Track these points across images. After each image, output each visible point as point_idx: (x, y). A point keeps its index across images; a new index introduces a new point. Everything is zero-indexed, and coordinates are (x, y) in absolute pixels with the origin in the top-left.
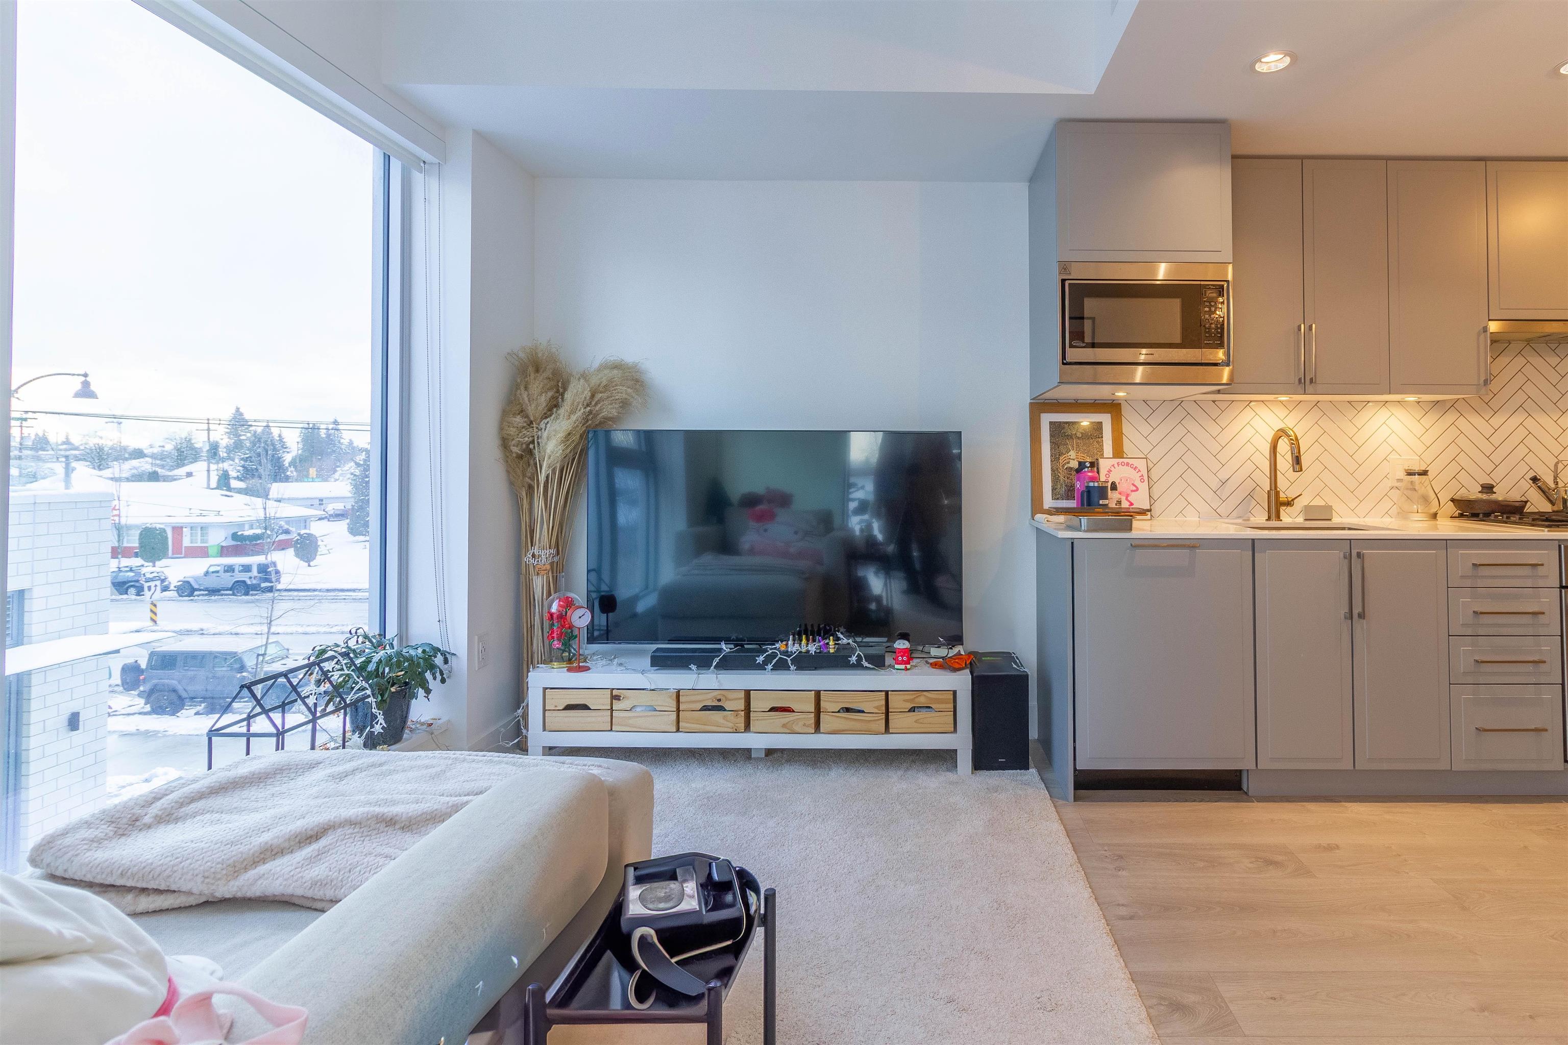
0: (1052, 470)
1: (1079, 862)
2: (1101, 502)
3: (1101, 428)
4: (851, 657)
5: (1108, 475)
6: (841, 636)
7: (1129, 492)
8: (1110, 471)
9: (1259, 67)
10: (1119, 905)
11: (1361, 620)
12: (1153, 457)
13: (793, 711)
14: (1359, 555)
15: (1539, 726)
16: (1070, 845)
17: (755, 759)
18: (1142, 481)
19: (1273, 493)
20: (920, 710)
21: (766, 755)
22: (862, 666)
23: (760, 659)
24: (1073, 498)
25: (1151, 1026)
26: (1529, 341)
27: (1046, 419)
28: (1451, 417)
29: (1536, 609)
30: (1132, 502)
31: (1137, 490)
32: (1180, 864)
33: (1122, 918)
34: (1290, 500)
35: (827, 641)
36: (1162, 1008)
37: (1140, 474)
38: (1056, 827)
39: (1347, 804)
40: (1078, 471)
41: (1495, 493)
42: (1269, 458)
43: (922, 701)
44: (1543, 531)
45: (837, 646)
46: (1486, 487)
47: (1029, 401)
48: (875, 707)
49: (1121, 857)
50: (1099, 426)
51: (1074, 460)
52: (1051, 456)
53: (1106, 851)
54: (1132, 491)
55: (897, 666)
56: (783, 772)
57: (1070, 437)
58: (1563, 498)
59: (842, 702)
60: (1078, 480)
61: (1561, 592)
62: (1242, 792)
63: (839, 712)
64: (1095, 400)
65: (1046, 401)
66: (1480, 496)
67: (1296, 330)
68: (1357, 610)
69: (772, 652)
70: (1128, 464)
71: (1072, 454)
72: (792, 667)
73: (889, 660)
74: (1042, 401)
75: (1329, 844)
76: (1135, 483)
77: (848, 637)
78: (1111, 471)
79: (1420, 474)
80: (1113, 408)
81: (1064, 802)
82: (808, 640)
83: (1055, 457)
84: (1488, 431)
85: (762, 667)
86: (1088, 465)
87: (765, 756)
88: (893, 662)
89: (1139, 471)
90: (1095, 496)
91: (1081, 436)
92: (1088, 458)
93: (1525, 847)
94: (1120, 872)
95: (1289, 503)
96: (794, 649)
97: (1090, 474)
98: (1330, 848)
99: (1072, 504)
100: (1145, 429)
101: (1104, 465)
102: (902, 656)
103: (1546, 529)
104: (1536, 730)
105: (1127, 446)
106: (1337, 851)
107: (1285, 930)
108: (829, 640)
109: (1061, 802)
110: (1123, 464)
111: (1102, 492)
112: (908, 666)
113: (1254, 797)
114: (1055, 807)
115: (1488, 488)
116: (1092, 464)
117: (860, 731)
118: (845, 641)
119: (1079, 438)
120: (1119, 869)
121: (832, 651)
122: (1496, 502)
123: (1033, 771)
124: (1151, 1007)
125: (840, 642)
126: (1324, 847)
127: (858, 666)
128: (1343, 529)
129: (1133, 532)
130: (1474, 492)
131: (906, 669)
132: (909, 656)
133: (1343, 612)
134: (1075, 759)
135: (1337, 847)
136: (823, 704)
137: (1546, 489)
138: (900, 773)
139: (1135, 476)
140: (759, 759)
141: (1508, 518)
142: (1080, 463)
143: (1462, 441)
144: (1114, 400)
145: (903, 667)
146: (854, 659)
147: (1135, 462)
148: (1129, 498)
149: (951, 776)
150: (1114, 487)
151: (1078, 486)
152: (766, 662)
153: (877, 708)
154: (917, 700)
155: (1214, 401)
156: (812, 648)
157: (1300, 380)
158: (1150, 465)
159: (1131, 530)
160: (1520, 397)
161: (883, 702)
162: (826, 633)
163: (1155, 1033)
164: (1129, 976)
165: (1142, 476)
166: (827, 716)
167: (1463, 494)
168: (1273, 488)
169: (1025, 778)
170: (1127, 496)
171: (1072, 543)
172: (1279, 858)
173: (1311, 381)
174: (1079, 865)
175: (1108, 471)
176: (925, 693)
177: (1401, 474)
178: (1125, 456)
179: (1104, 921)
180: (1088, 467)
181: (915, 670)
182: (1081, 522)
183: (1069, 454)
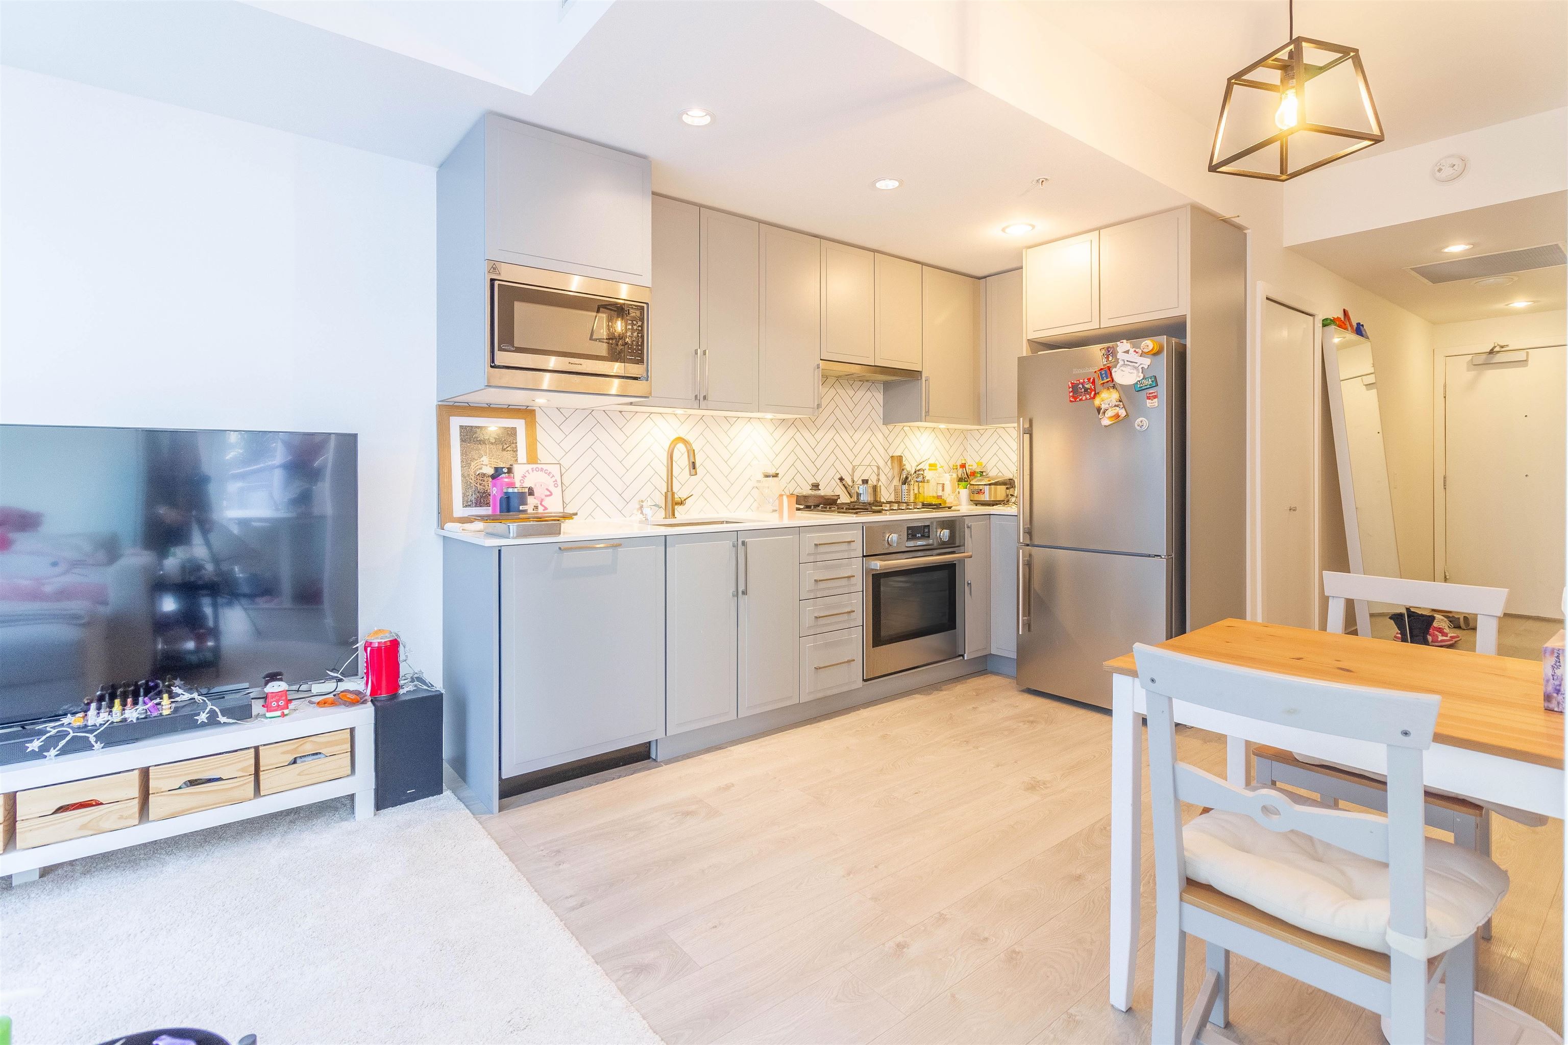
0: (463, 476)
1: (519, 870)
2: (521, 508)
3: (515, 434)
4: (198, 714)
5: (522, 481)
6: (179, 691)
7: (543, 497)
8: (524, 477)
9: (685, 118)
10: (567, 898)
11: (744, 596)
12: (565, 463)
13: (101, 804)
14: (744, 543)
15: (850, 658)
16: (506, 857)
17: (19, 886)
18: (556, 486)
19: (670, 494)
20: (303, 759)
21: (41, 876)
22: (219, 723)
23: (35, 745)
24: (488, 504)
25: (623, 997)
26: (838, 378)
27: (456, 423)
28: (792, 431)
29: (849, 574)
30: (547, 507)
31: (551, 494)
32: (614, 840)
33: (573, 909)
34: (683, 500)
35: (158, 700)
36: (628, 976)
37: (554, 479)
38: (487, 843)
39: (732, 748)
40: (494, 477)
41: (820, 490)
42: (666, 465)
43: (308, 748)
44: (853, 517)
45: (173, 705)
46: (814, 486)
47: (435, 403)
48: (238, 771)
49: (558, 851)
50: (512, 432)
51: (487, 465)
52: (462, 461)
53: (542, 850)
54: (547, 496)
55: (269, 715)
56: (80, 890)
57: (482, 442)
58: (857, 492)
59: (185, 774)
60: (494, 485)
61: (863, 559)
62: (651, 759)
63: (180, 788)
64: (509, 405)
65: (456, 404)
66: (811, 492)
67: (694, 353)
68: (741, 588)
69: (58, 732)
70: (542, 470)
71: (485, 459)
72: (98, 746)
73: (257, 707)
74: (451, 404)
75: (726, 785)
76: (550, 489)
77: (190, 691)
78: (526, 477)
79: (773, 476)
80: (527, 413)
81: (488, 816)
82: (124, 704)
83: (466, 462)
84: (813, 443)
85: (39, 755)
86: (505, 470)
87: (40, 878)
88: (263, 710)
89: (553, 476)
90: (514, 502)
91: (494, 441)
92: (502, 463)
93: (848, 748)
94: (561, 867)
95: (681, 503)
96: (100, 721)
97: (506, 480)
98: (728, 787)
99: (486, 511)
100: (559, 436)
101: (518, 470)
102: (277, 701)
103: (855, 515)
104: (849, 662)
105: (541, 454)
106: (733, 788)
107: (710, 866)
108: (161, 698)
109: (484, 817)
110: (537, 470)
111: (522, 498)
112: (286, 712)
113: (661, 762)
114: (480, 823)
115: (816, 486)
116: (510, 470)
117: (214, 804)
118: (187, 696)
119: (492, 444)
120: (559, 864)
121: (166, 712)
122: (822, 497)
123: (447, 793)
124: (618, 980)
125: (177, 699)
126: (723, 788)
127: (213, 722)
128: (722, 523)
129: (562, 535)
130: (806, 490)
131: (283, 715)
132: (285, 701)
133: (731, 591)
134: (500, 769)
135: (733, 785)
136: (153, 784)
137: (847, 486)
138: (276, 840)
139: (549, 482)
140: (26, 885)
141: (830, 508)
142: (496, 469)
143: (798, 450)
144: (528, 406)
145: (279, 713)
146: (203, 717)
147: (549, 468)
148: (543, 503)
149: (347, 825)
150: (531, 492)
151: (494, 492)
152: (44, 749)
153: (242, 770)
154: (300, 749)
155: (621, 412)
156: (133, 714)
157: (696, 396)
158: (563, 470)
159: (560, 534)
160: (832, 419)
161: (252, 761)
162: (152, 691)
163: (628, 1002)
164: (593, 960)
165: (556, 481)
166: (160, 798)
167: (798, 492)
168: (670, 490)
169: (440, 803)
170: (542, 501)
171: (500, 551)
172: (693, 808)
173: (705, 398)
174: (520, 874)
175: (523, 477)
176: (311, 739)
177: (760, 476)
178: (539, 462)
179: (557, 918)
180: (505, 473)
181: (295, 715)
182: (509, 529)
183: (482, 459)
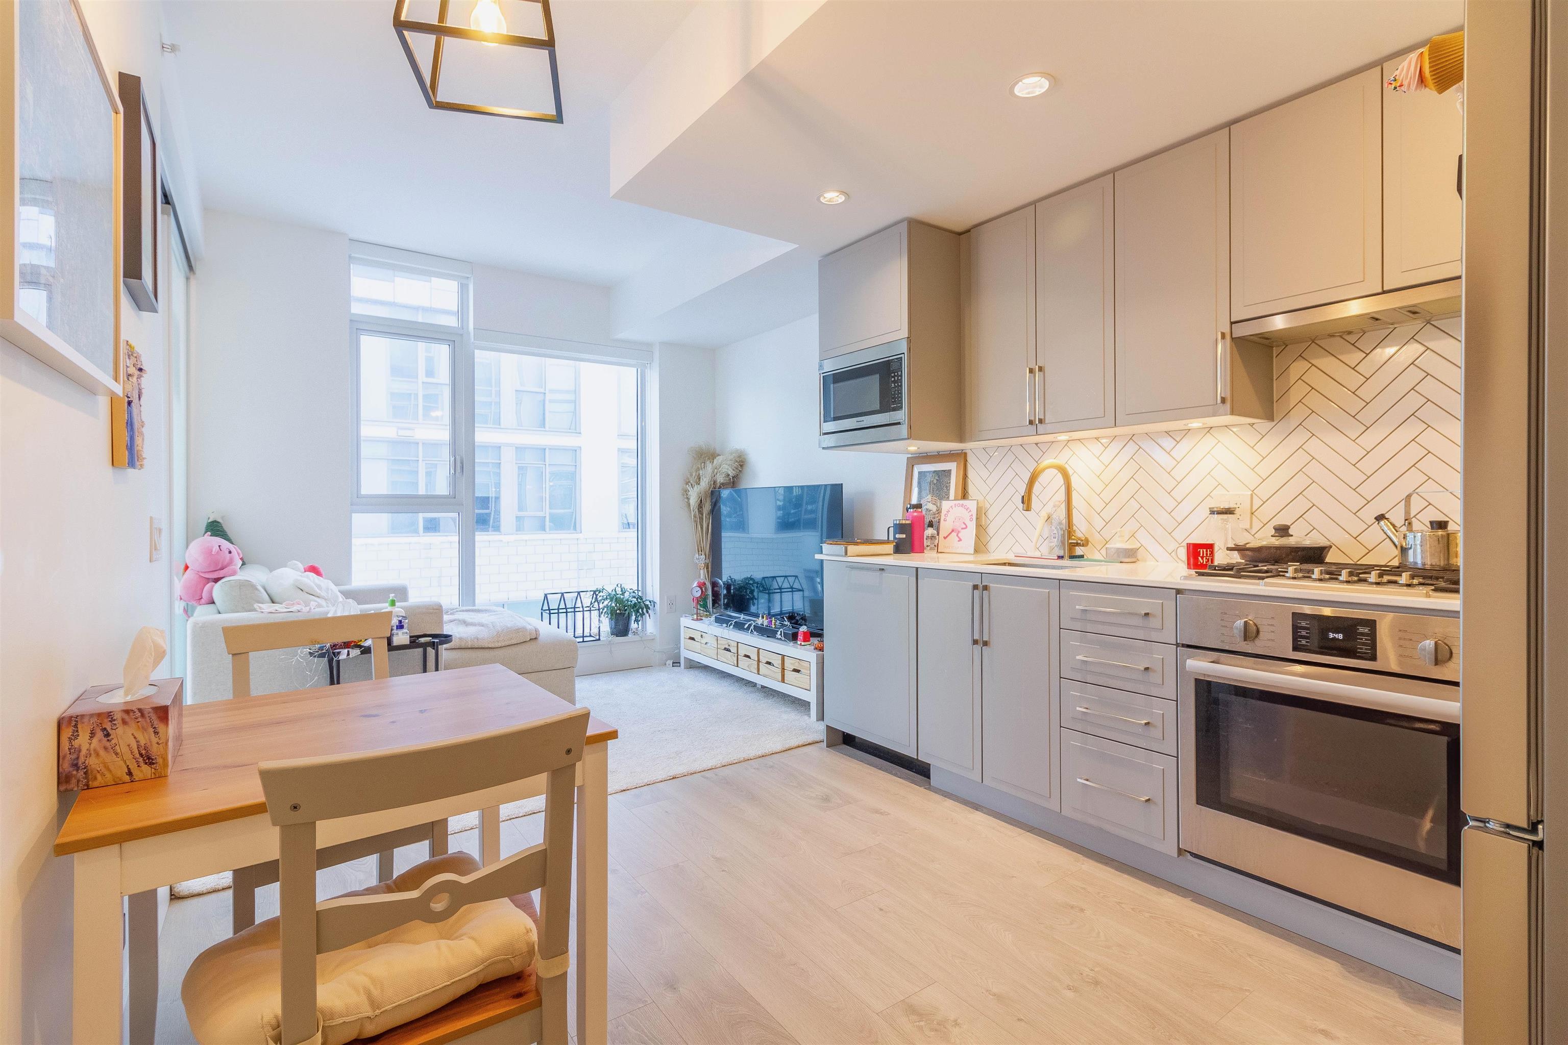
3: (948, 474)
7: (960, 529)
11: (986, 648)
18: (971, 520)
19: (1067, 532)
22: (779, 638)
27: (918, 470)
30: (961, 538)
31: (966, 528)
37: (970, 514)
41: (1292, 536)
46: (1281, 529)
48: (778, 664)
50: (947, 472)
51: (930, 502)
54: (962, 529)
59: (767, 658)
61: (1178, 649)
62: (929, 780)
63: (766, 664)
64: (950, 452)
65: (919, 455)
66: (1273, 541)
68: (983, 638)
69: (753, 623)
70: (962, 505)
76: (966, 522)
78: (949, 511)
79: (1224, 513)
80: (961, 457)
89: (970, 511)
96: (761, 622)
97: (915, 514)
100: (984, 473)
101: (945, 506)
104: (1146, 801)
110: (959, 505)
115: (1283, 531)
121: (773, 626)
122: (1281, 548)
136: (760, 657)
139: (966, 516)
144: (964, 451)
146: (779, 633)
147: (968, 503)
154: (795, 664)
157: (1031, 421)
161: (781, 662)
165: (972, 515)
166: (762, 665)
170: (958, 533)
173: (1041, 421)
175: (947, 512)
176: (798, 661)
183: (927, 498)
